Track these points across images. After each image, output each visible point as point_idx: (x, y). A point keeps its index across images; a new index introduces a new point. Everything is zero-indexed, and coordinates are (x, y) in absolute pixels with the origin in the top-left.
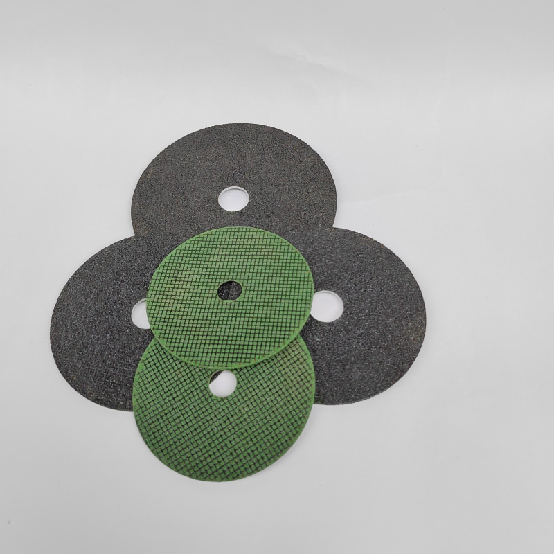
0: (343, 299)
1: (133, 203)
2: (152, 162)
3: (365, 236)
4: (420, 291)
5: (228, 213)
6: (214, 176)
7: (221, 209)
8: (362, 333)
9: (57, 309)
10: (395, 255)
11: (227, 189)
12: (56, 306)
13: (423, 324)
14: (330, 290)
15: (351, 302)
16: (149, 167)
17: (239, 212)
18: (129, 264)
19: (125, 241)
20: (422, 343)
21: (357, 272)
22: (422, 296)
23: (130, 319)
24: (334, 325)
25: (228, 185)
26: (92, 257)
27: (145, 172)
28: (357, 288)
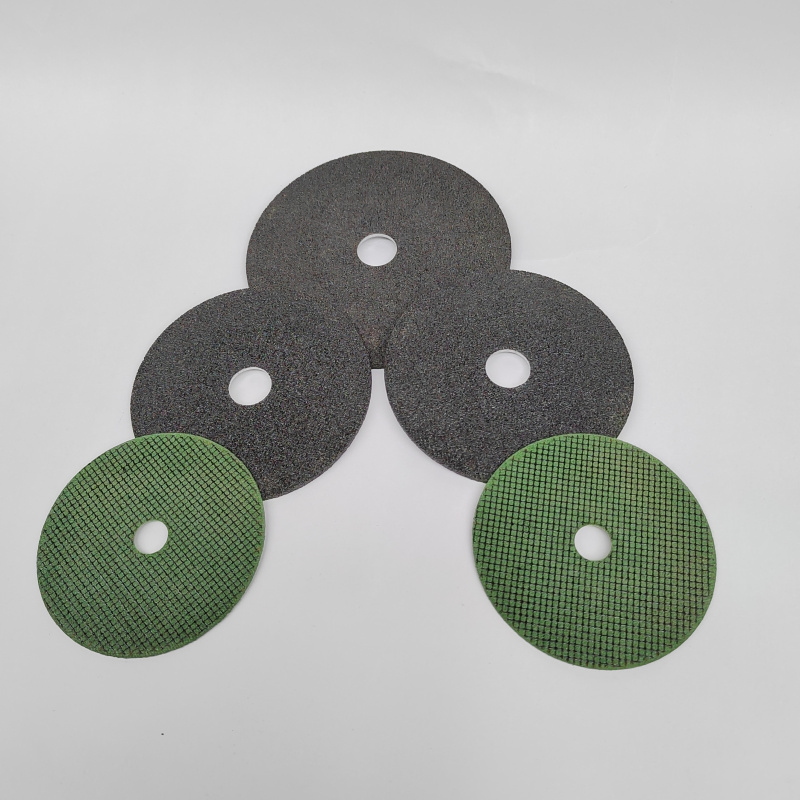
0: (531, 361)
1: (249, 251)
2: (276, 198)
3: (568, 287)
4: (630, 362)
5: (369, 268)
6: (354, 220)
7: (360, 262)
8: (550, 405)
9: (142, 370)
10: (603, 314)
11: (370, 236)
12: (142, 366)
13: (628, 403)
14: (516, 349)
15: (540, 367)
16: (271, 205)
17: (383, 268)
18: (234, 324)
19: (233, 294)
20: (624, 424)
21: (553, 330)
22: (631, 368)
23: (226, 392)
24: (515, 392)
25: (371, 231)
26: (191, 311)
27: (266, 212)
28: (551, 350)
